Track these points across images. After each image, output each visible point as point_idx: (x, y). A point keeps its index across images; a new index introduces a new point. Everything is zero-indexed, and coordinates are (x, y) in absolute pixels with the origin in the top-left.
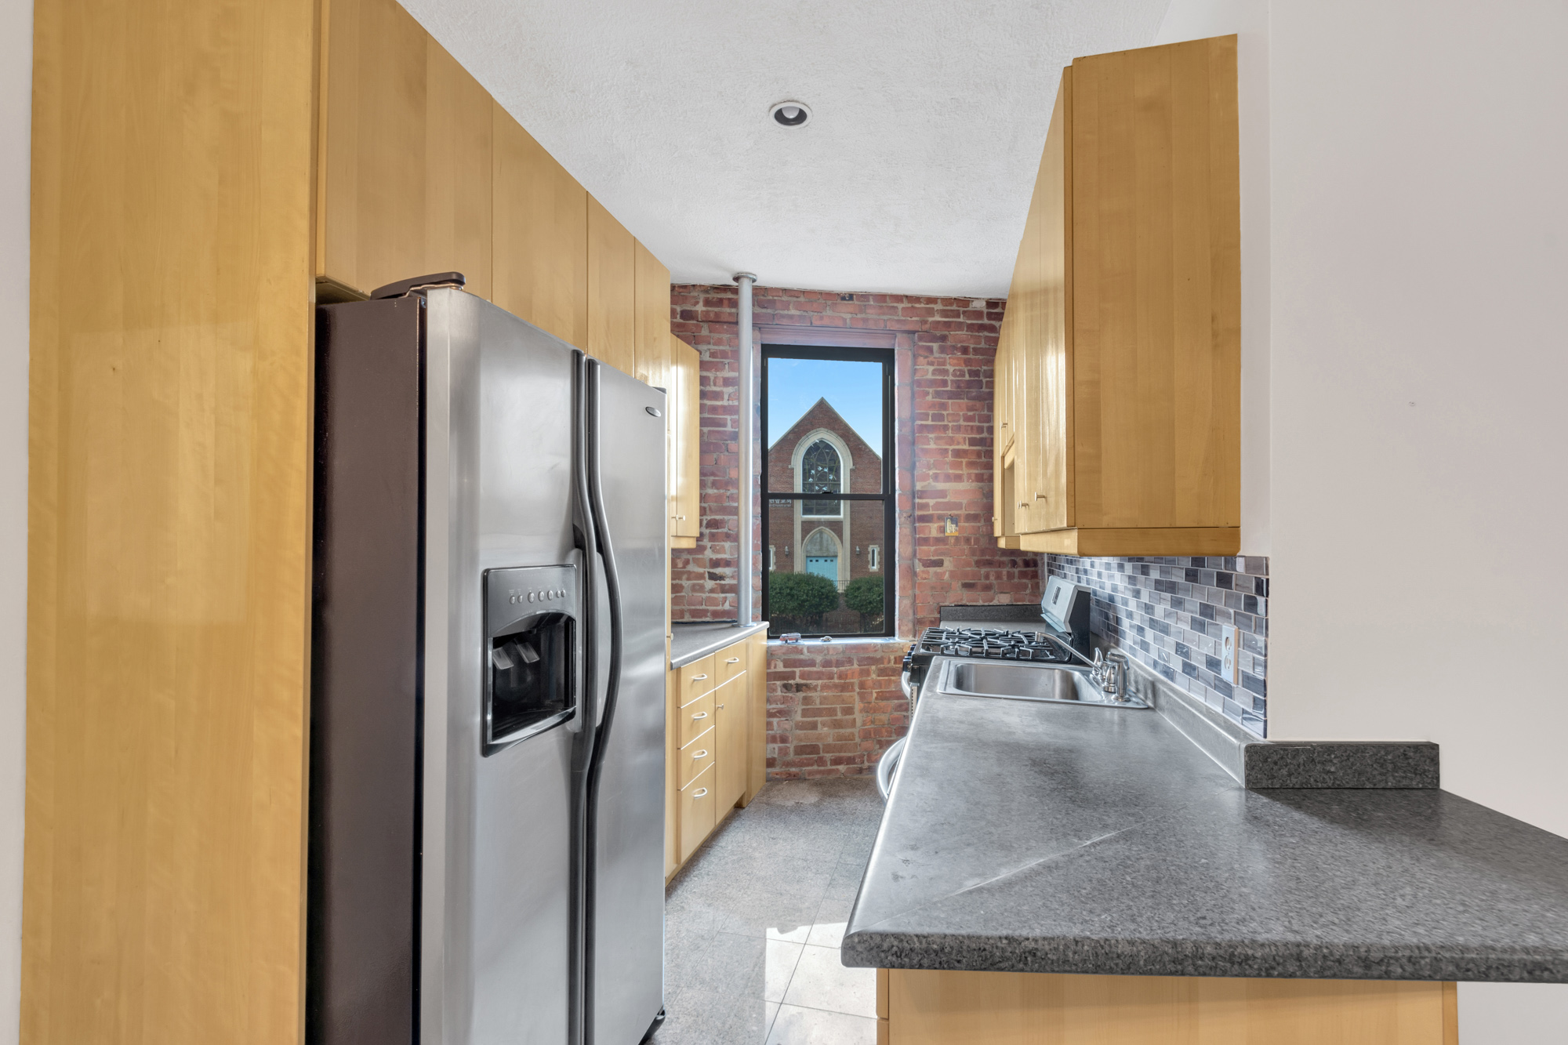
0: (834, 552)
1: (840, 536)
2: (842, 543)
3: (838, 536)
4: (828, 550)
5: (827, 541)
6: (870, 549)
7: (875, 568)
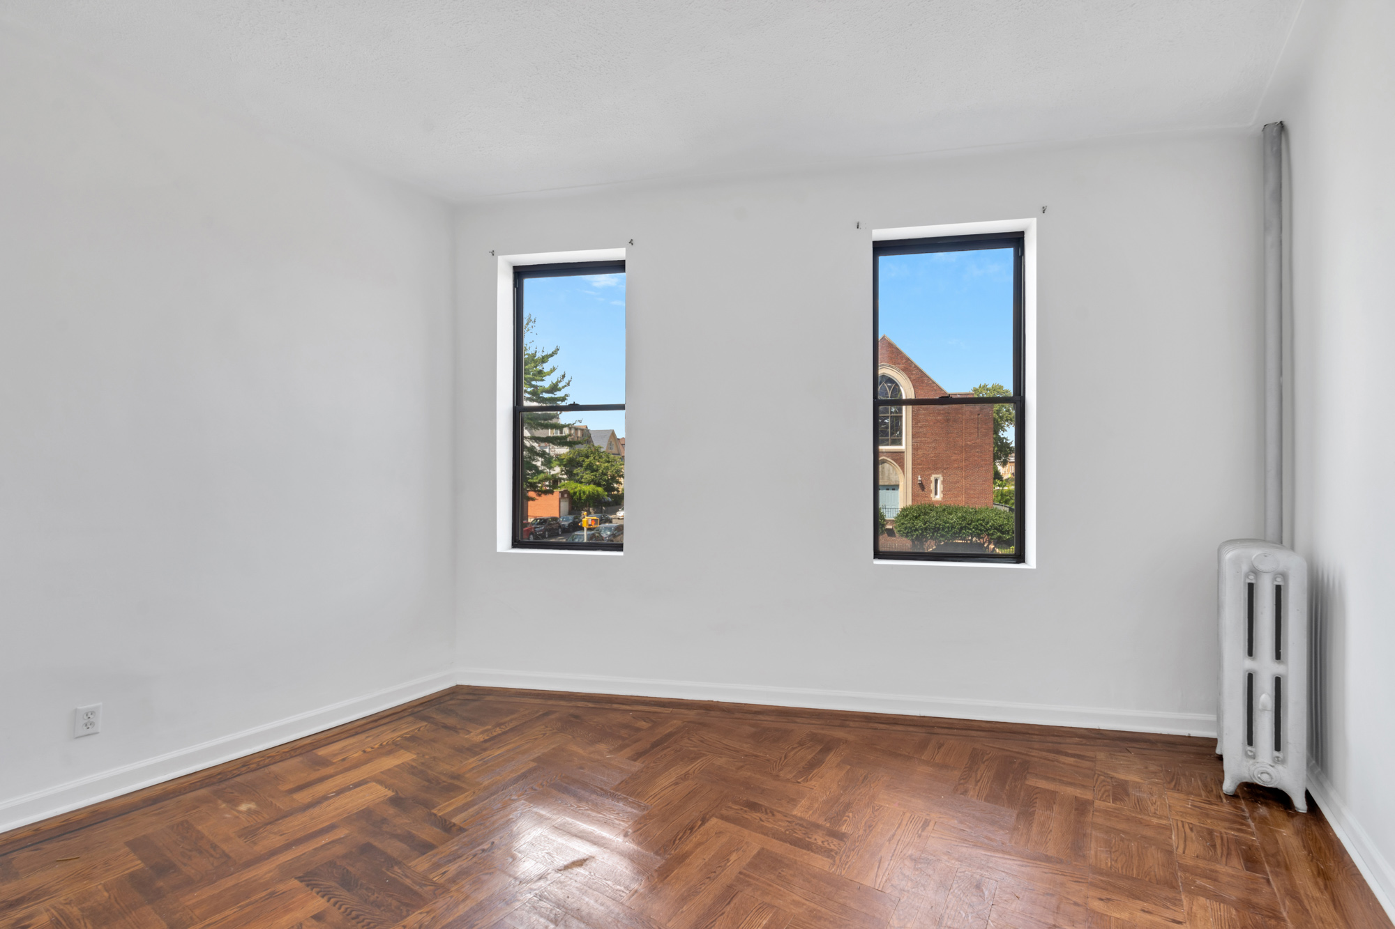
0: (896, 481)
1: (902, 466)
2: (904, 472)
3: (900, 466)
4: (889, 479)
5: (889, 470)
6: (933, 478)
7: (939, 497)
